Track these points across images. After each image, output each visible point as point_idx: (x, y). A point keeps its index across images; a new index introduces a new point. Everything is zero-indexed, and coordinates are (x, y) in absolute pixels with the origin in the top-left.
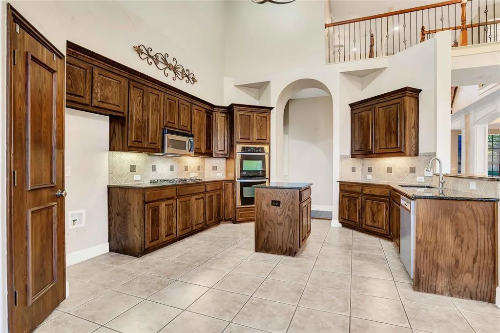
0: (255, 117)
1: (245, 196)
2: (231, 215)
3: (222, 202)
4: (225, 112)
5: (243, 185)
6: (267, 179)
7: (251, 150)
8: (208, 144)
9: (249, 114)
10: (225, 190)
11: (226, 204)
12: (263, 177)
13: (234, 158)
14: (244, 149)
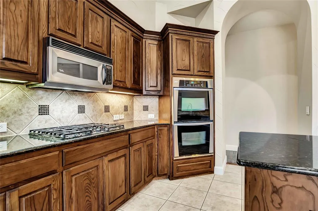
0: (196, 43)
1: (184, 144)
2: (166, 170)
3: (155, 154)
4: (157, 39)
5: (181, 130)
6: (212, 121)
7: (192, 85)
8: (136, 76)
9: (188, 39)
10: (159, 137)
11: (159, 155)
12: (207, 118)
13: (169, 96)
14: (182, 83)
